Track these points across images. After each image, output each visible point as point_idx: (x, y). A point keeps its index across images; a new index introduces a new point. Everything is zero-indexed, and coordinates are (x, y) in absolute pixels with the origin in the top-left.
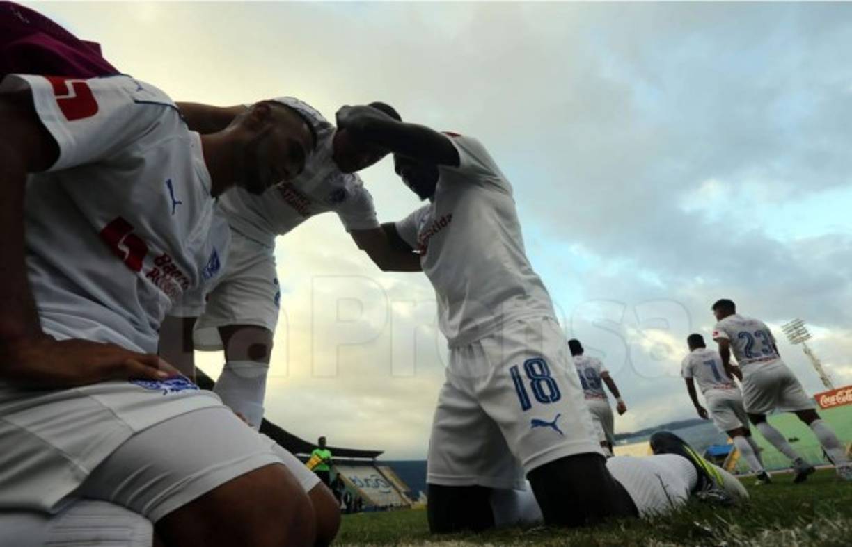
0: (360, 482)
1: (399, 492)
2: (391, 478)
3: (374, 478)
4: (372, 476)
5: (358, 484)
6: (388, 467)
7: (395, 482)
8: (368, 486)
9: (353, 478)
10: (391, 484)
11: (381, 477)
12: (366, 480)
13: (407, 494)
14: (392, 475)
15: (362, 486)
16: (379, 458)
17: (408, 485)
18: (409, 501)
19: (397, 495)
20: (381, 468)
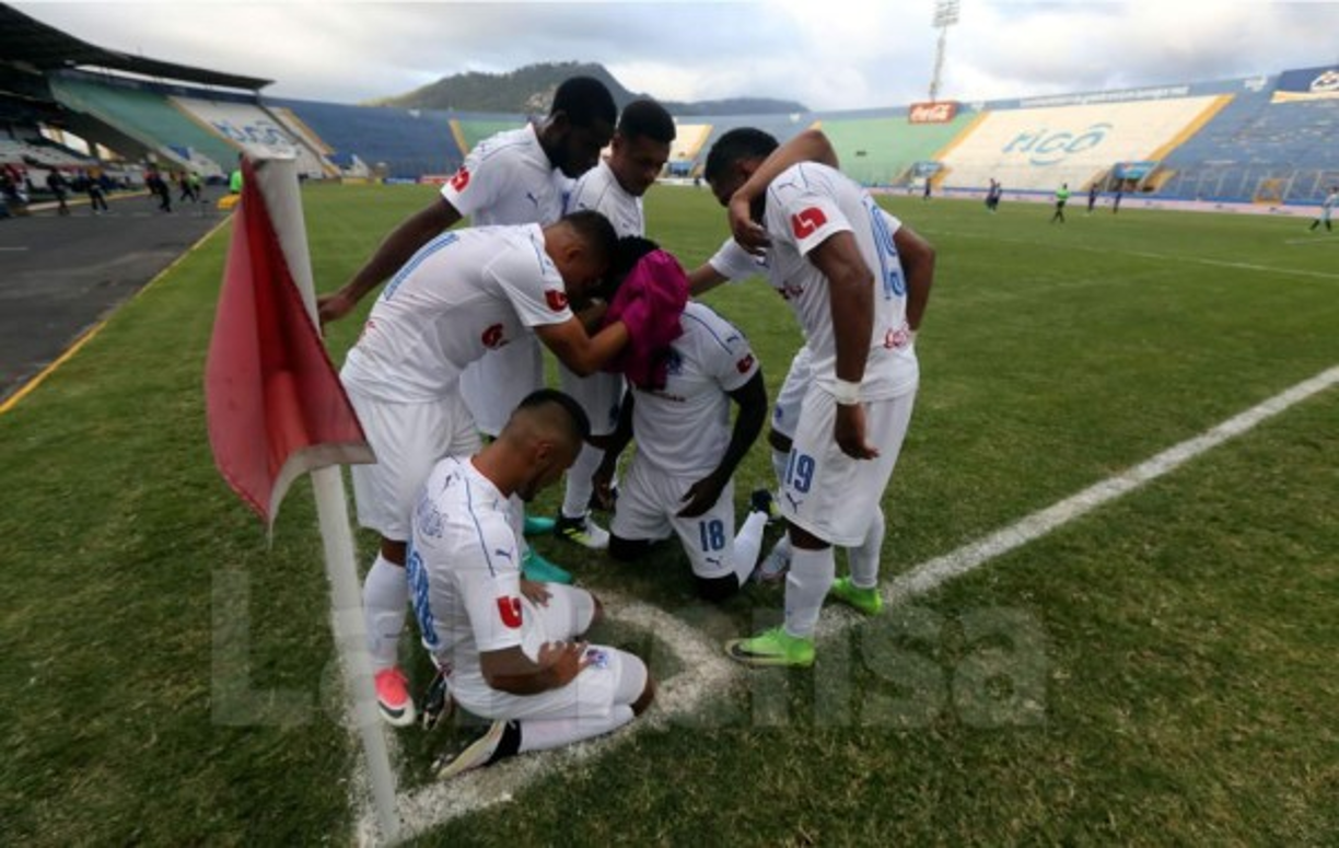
0: (237, 131)
1: (317, 154)
2: (297, 130)
3: (263, 128)
4: (259, 123)
5: (234, 135)
6: (287, 111)
7: (305, 137)
8: (255, 140)
9: (220, 124)
10: (299, 140)
11: (276, 127)
12: (249, 130)
13: (333, 159)
14: (299, 125)
15: (243, 139)
16: (265, 92)
17: (333, 145)
18: (337, 170)
19: (314, 159)
20: (275, 110)
